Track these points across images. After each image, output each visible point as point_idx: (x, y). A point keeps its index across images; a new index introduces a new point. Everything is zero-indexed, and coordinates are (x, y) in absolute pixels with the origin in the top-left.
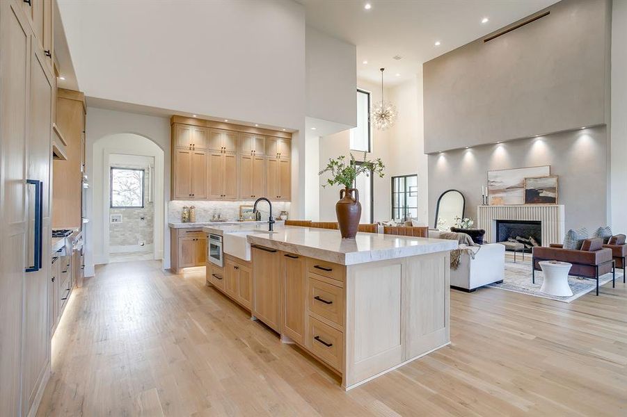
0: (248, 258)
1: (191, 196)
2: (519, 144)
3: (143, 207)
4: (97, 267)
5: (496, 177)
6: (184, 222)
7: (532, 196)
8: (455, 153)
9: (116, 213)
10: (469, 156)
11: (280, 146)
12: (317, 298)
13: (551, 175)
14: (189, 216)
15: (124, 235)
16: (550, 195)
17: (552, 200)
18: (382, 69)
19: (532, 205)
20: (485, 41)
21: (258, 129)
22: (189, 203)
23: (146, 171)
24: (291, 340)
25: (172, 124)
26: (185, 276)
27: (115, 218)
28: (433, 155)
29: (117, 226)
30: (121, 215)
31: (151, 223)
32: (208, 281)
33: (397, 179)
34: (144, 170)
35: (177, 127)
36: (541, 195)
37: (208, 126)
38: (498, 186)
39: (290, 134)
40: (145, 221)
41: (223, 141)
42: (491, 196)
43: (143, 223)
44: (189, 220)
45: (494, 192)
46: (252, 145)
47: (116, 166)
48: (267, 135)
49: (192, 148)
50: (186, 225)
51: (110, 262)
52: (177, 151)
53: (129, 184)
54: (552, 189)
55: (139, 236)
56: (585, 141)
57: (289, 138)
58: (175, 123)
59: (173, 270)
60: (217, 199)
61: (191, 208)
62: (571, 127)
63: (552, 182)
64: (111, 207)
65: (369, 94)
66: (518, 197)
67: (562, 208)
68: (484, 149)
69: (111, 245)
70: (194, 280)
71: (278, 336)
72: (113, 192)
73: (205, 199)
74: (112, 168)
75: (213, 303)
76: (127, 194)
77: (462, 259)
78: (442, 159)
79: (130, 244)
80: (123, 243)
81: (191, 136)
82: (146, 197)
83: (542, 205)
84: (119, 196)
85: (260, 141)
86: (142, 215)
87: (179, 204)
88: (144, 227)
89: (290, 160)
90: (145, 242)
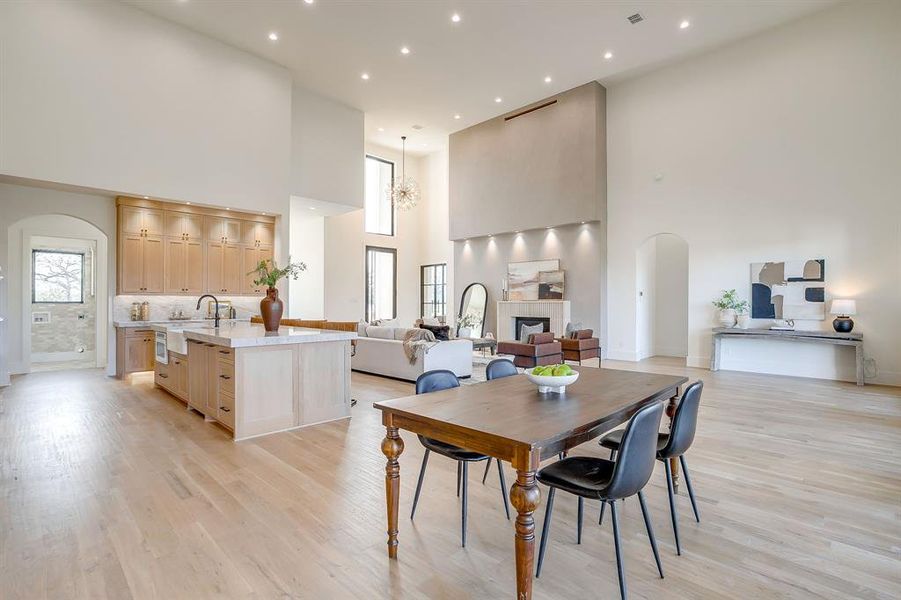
0: (185, 353)
1: (143, 290)
2: (535, 234)
3: (82, 302)
4: (13, 377)
5: (515, 269)
6: (134, 320)
7: (545, 292)
8: (479, 241)
9: (40, 310)
10: (492, 245)
11: (259, 232)
12: (223, 376)
13: (560, 270)
14: (141, 313)
15: (52, 338)
16: (559, 290)
17: (558, 296)
18: (404, 138)
19: (544, 301)
20: (507, 119)
21: (230, 212)
22: (141, 299)
23: (86, 256)
24: (213, 418)
25: (118, 206)
26: (134, 382)
27: (39, 317)
28: (459, 242)
29: (41, 327)
30: (49, 313)
31: (92, 324)
32: (156, 383)
33: (433, 268)
34: (83, 255)
35: (125, 210)
36: (551, 290)
37: (165, 210)
38: (517, 279)
39: (273, 218)
40: (85, 320)
41: (185, 226)
42: (511, 290)
43: (82, 323)
44: (141, 318)
45: (514, 286)
46: (223, 231)
47: (39, 249)
48: (243, 221)
49: (144, 234)
50: (136, 324)
51: (32, 371)
52: (124, 239)
53: (64, 265)
54: (559, 284)
55: (75, 339)
56: (585, 235)
57: (272, 223)
58: (121, 206)
59: (119, 377)
60: (177, 294)
61: (144, 304)
62: (573, 221)
63: (560, 277)
64: (34, 302)
65: (393, 164)
66: (532, 291)
67: (567, 304)
68: (505, 237)
69: (33, 352)
70: (144, 386)
71: (203, 416)
72: (37, 276)
73: (162, 293)
74: (34, 251)
75: (156, 401)
76: (64, 280)
77: (418, 354)
78: (467, 248)
79: (62, 350)
80: (51, 349)
81: (143, 221)
82: (86, 290)
83: (551, 301)
84: (47, 284)
85: (233, 227)
86: (81, 313)
87: (127, 300)
88: (84, 328)
89: (273, 249)
90: (85, 348)
